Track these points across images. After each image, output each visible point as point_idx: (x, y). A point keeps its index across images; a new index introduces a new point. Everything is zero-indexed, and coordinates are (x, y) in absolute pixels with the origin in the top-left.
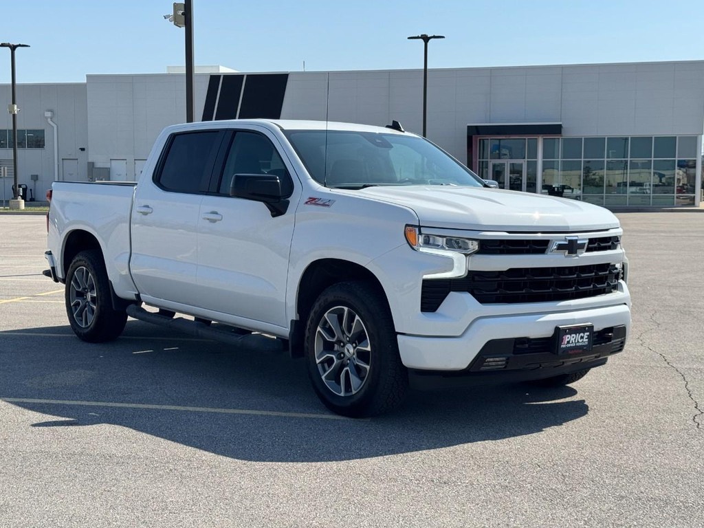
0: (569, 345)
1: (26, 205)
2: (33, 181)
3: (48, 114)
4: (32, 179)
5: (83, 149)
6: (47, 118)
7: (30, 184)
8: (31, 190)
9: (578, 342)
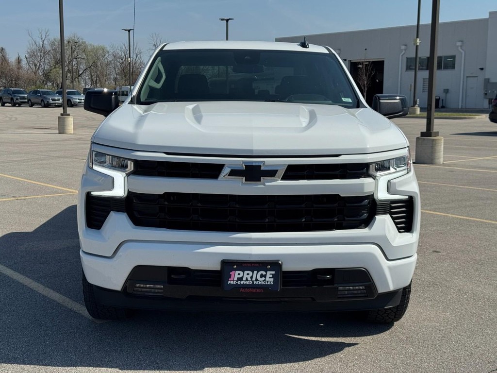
0: (239, 282)
1: (420, 111)
2: (445, 93)
3: (459, 44)
4: (444, 92)
5: (482, 69)
6: (458, 47)
7: (442, 96)
8: (442, 100)
9: (257, 280)
